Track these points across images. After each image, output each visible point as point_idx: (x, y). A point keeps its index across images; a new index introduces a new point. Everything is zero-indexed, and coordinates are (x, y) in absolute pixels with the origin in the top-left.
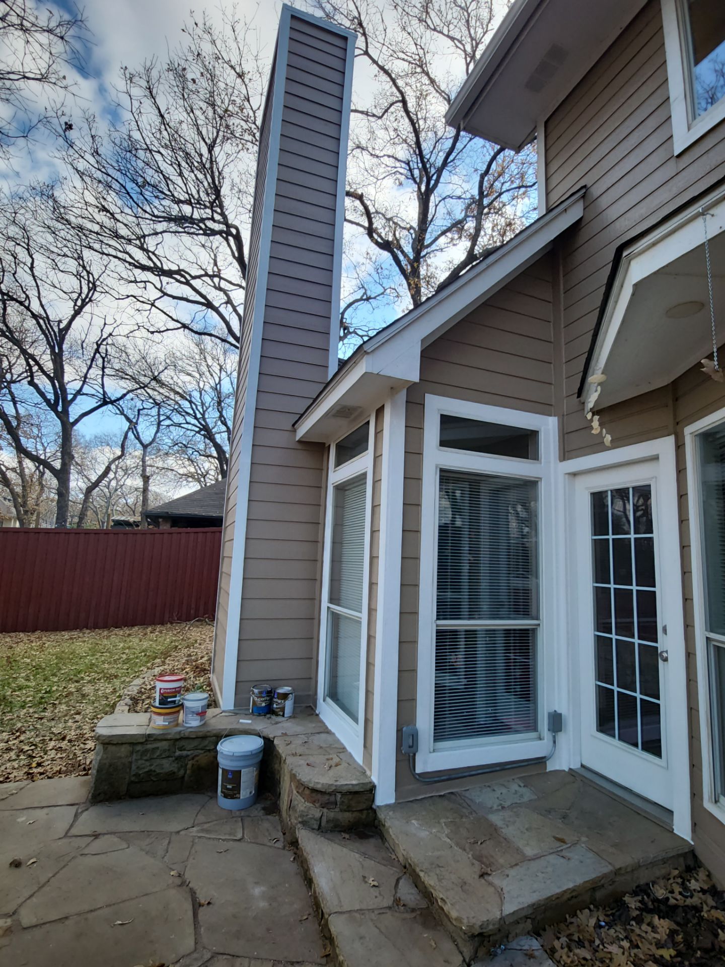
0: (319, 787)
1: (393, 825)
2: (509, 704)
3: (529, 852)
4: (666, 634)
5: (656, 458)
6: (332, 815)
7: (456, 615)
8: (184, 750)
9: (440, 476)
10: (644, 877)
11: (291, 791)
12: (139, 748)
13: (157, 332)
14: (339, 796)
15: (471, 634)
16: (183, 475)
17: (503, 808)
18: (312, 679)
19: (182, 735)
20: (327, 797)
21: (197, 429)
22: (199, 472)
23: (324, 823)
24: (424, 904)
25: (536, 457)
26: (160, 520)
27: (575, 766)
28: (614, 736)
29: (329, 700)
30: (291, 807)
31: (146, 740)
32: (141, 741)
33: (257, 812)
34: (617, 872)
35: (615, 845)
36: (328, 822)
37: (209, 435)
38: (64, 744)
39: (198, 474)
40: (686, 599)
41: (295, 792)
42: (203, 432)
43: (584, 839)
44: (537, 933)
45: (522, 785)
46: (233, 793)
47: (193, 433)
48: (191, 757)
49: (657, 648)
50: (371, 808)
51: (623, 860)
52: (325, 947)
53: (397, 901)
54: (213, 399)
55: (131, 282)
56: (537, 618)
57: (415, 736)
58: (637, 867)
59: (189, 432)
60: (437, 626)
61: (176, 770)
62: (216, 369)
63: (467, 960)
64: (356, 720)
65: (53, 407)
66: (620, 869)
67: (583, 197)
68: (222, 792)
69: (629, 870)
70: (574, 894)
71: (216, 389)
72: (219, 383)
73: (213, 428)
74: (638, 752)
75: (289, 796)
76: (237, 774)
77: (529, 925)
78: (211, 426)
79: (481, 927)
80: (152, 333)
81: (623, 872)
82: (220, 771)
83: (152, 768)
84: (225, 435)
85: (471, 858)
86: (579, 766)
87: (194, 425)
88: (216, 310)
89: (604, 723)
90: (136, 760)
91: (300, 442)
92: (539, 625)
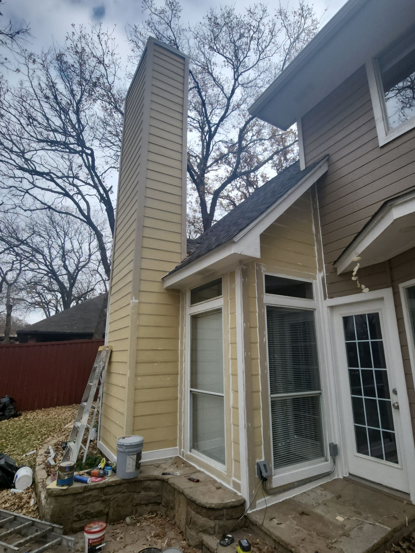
13: (28, 210)
21: (46, 272)
37: (54, 276)
39: (43, 303)
42: (50, 275)
47: (42, 275)
59: (40, 274)
67: (328, 160)
73: (58, 272)
80: (25, 210)
87: (44, 270)
88: (71, 197)
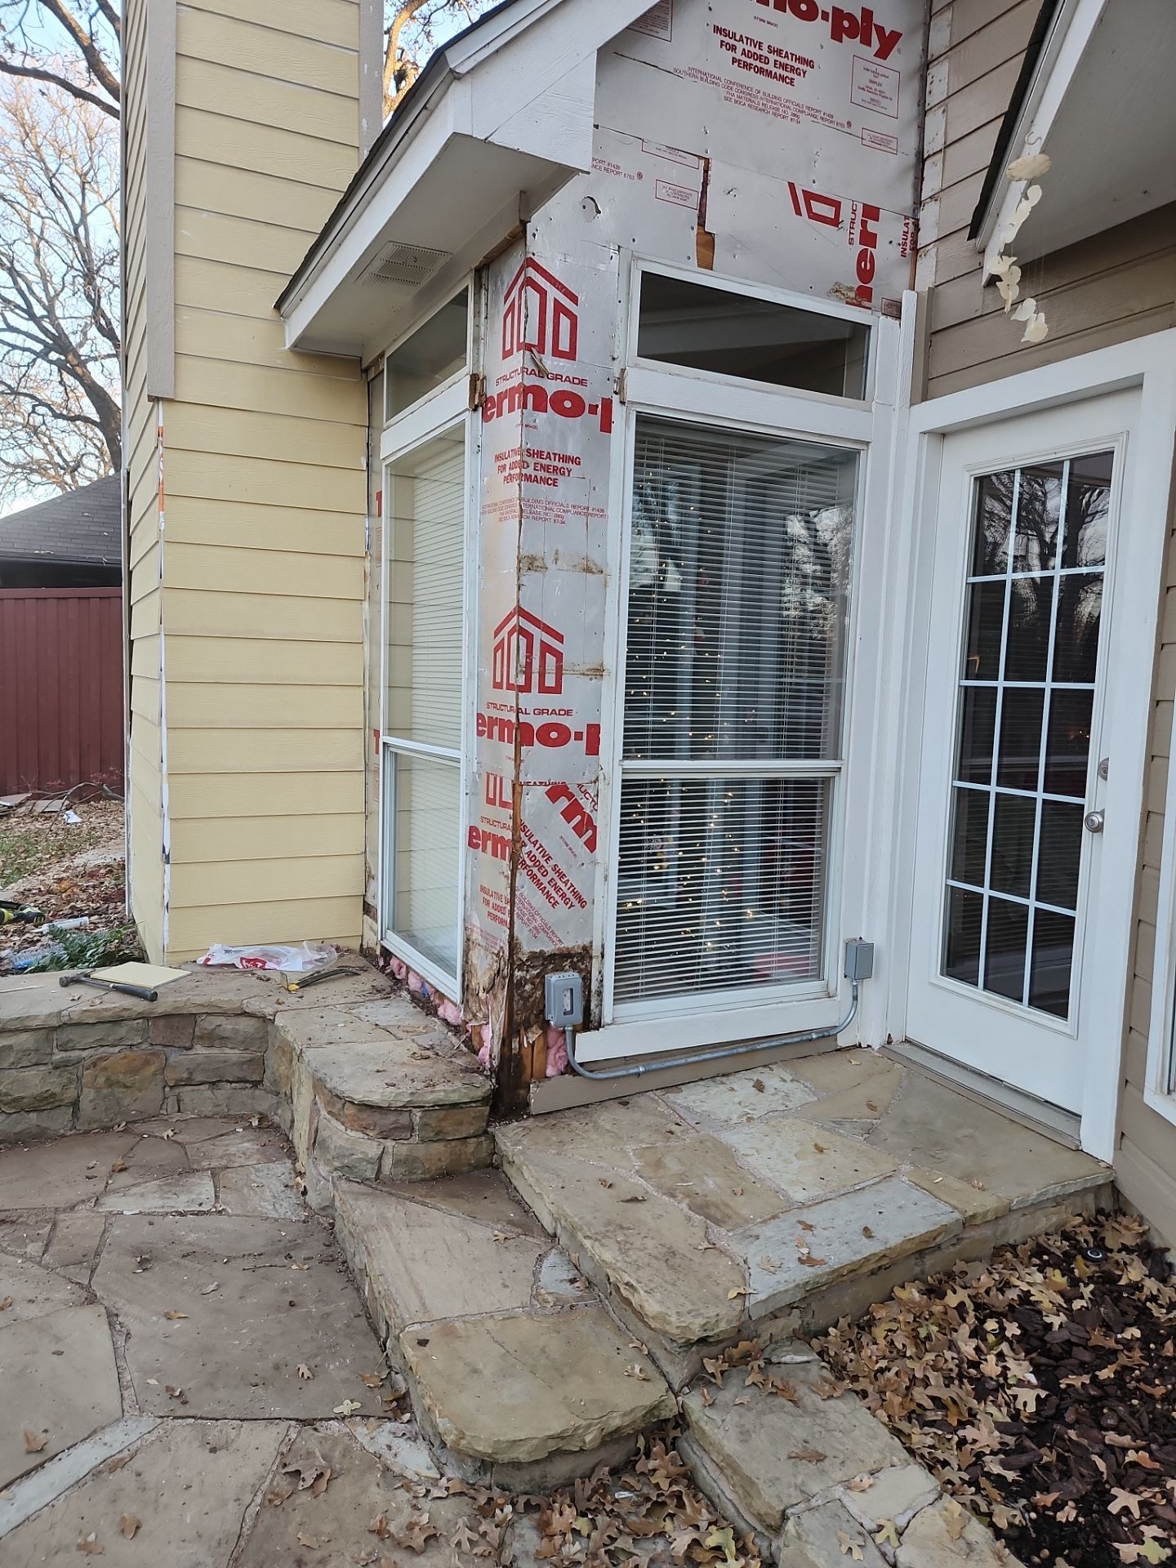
3: (799, 1194)
4: (1105, 779)
5: (1134, 385)
6: (403, 1150)
7: (664, 748)
8: (73, 1049)
14: (417, 1115)
15: (695, 790)
16: (16, 466)
17: (749, 1119)
19: (65, 1019)
20: (392, 1118)
22: (57, 459)
23: (387, 1167)
25: (859, 393)
28: (975, 983)
29: (391, 936)
30: (315, 1142)
33: (247, 1158)
34: (968, 1223)
35: (967, 1178)
36: (396, 1165)
40: (1159, 701)
41: (324, 1113)
43: (906, 1168)
45: (788, 1077)
48: (88, 1062)
49: (1081, 807)
50: (485, 1133)
51: (980, 1202)
53: (539, 1296)
56: (837, 757)
57: (575, 991)
58: (1007, 1211)
60: (624, 772)
61: (57, 1090)
62: (69, 182)
63: (676, 1388)
66: (973, 1216)
69: (990, 1217)
71: (77, 239)
72: (83, 220)
74: (1023, 1009)
75: (311, 1123)
77: (795, 1320)
78: (73, 339)
79: (704, 1327)
81: (978, 1221)
85: (686, 1210)
86: (899, 1038)
89: (957, 959)
92: (839, 770)
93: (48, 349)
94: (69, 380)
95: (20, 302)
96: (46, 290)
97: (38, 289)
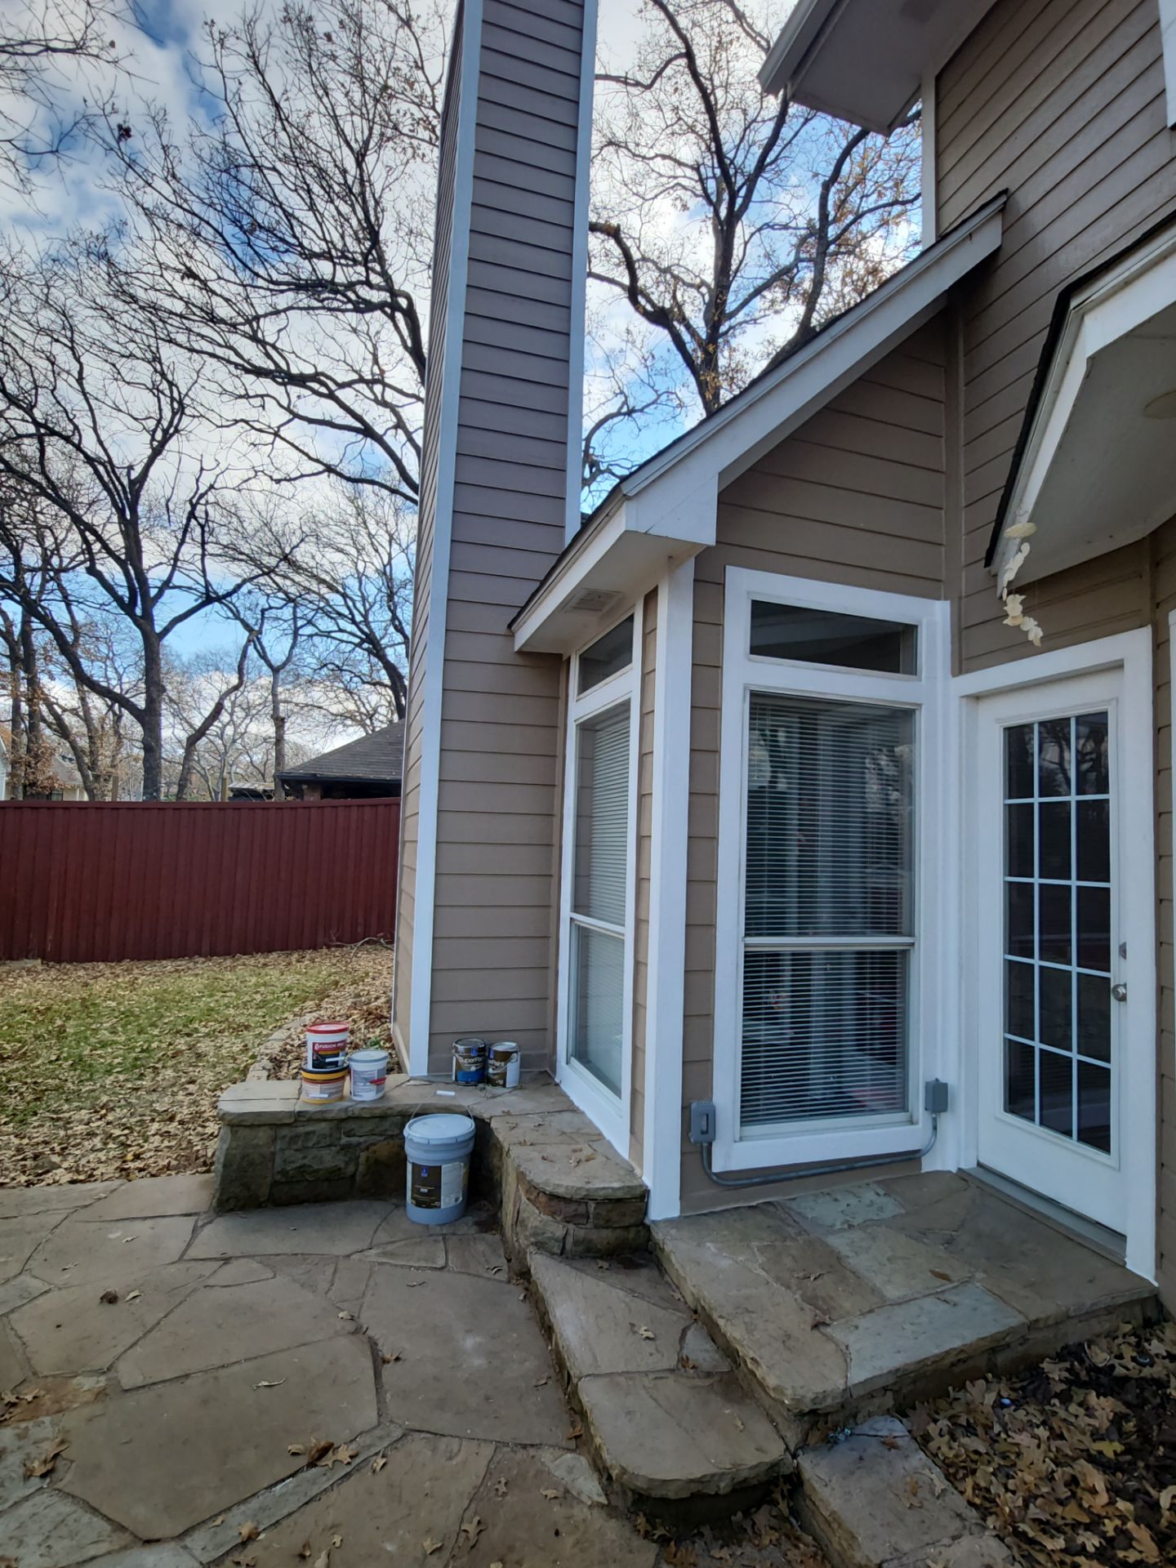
0: (561, 1191)
1: (677, 1249)
2: (862, 1069)
3: (892, 1292)
4: (1125, 957)
5: (1118, 666)
6: (581, 1233)
7: (777, 928)
8: (354, 1135)
9: (751, 703)
10: (1074, 1334)
11: (517, 1199)
12: (285, 1131)
13: (285, 480)
14: (592, 1205)
15: (801, 959)
16: (336, 715)
17: (851, 1226)
18: (546, 1031)
19: (350, 1114)
20: (573, 1207)
22: (363, 710)
23: (569, 1246)
24: (725, 1367)
25: (912, 670)
26: (305, 787)
27: (968, 1164)
28: (1032, 1119)
29: (574, 1061)
30: (518, 1221)
31: (296, 1121)
32: (287, 1121)
33: (467, 1228)
34: (1033, 1326)
35: (1030, 1285)
36: (576, 1243)
37: (376, 649)
38: (173, 1127)
39: (361, 714)
40: (1161, 900)
41: (524, 1199)
43: (979, 1275)
44: (901, 1411)
45: (882, 1192)
46: (429, 1200)
48: (363, 1146)
49: (1108, 979)
50: (642, 1224)
51: (1042, 1308)
52: (573, 1424)
53: (683, 1361)
54: (380, 590)
55: (240, 397)
56: (911, 934)
57: (710, 1116)
58: (1066, 1318)
59: (344, 644)
60: (746, 946)
61: (342, 1166)
62: (384, 539)
63: (792, 1449)
64: (616, 1090)
65: (128, 608)
66: (1037, 1321)
67: (1002, 210)
68: (413, 1198)
69: (1051, 1322)
70: (962, 1356)
71: (385, 573)
72: (389, 563)
73: (382, 638)
74: (1073, 1143)
75: (515, 1206)
76: (436, 1172)
77: (889, 1400)
78: (378, 635)
79: (814, 1400)
80: (278, 481)
81: (1041, 1325)
82: (409, 1167)
83: (306, 1161)
84: (402, 649)
85: (799, 1300)
86: (974, 1165)
88: (378, 439)
89: (1017, 1099)
90: (282, 1150)
91: (520, 653)
92: (913, 944)
93: (363, 641)
94: (374, 660)
95: (346, 612)
96: (364, 605)
97: (359, 605)
